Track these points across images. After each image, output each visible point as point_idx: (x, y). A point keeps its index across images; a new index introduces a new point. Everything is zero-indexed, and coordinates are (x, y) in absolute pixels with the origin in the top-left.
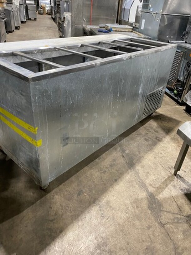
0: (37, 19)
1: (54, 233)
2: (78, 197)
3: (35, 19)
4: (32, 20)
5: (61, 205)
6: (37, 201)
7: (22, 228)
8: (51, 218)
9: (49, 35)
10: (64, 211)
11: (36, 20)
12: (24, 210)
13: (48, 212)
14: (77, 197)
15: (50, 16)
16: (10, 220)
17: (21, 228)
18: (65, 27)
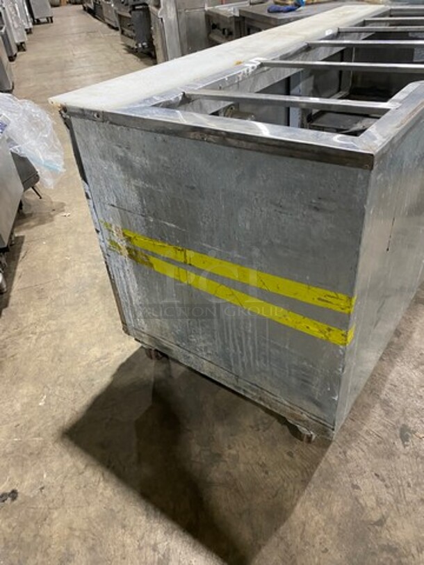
0: (54, 19)
1: (406, 557)
2: (407, 445)
3: (50, 20)
4: (44, 23)
5: (376, 475)
6: (312, 474)
7: (317, 559)
8: (375, 516)
9: (100, 51)
10: (393, 490)
11: (52, 21)
12: (293, 506)
13: (356, 499)
14: (405, 446)
15: (81, 7)
16: (275, 539)
17: (314, 557)
18: (162, 19)
